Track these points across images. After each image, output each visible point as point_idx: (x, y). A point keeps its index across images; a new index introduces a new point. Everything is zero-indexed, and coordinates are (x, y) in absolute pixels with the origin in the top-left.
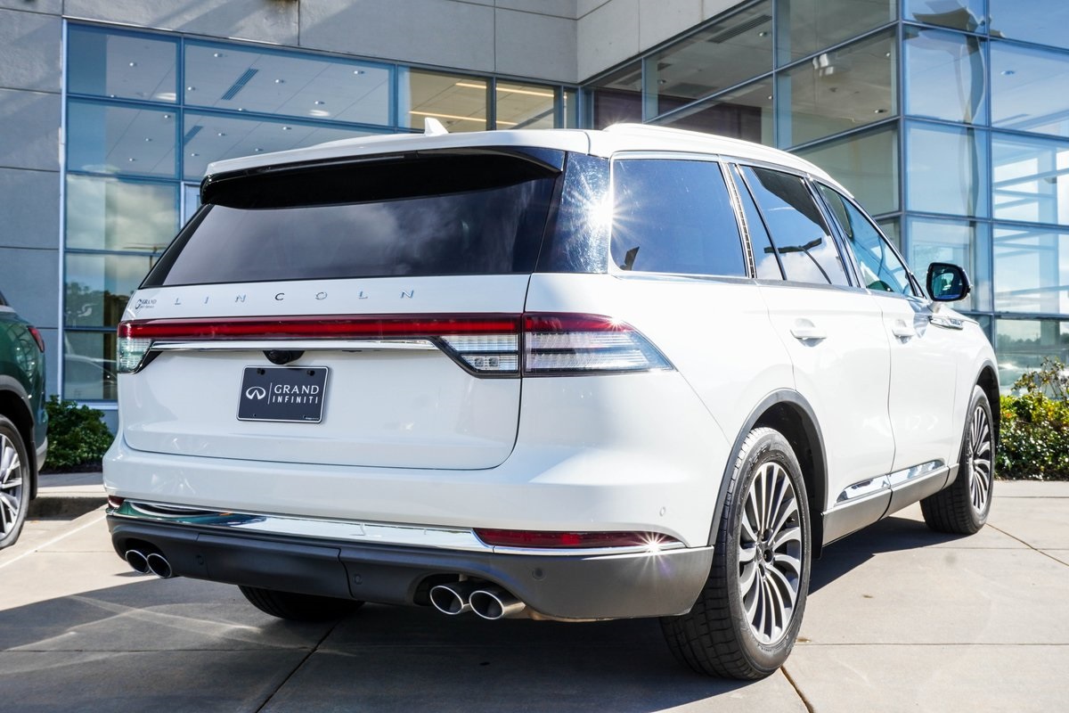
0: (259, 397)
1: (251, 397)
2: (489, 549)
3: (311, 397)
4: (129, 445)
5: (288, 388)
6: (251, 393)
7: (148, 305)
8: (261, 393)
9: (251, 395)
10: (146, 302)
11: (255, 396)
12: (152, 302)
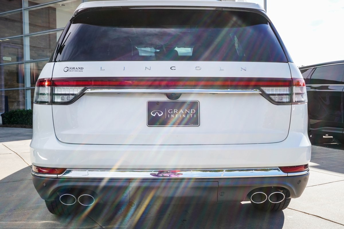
0: (159, 115)
1: (154, 115)
2: (285, 175)
3: (191, 115)
4: (62, 141)
5: (176, 111)
6: (154, 113)
7: (76, 70)
8: (160, 113)
9: (154, 114)
10: (74, 68)
11: (157, 114)
12: (80, 69)
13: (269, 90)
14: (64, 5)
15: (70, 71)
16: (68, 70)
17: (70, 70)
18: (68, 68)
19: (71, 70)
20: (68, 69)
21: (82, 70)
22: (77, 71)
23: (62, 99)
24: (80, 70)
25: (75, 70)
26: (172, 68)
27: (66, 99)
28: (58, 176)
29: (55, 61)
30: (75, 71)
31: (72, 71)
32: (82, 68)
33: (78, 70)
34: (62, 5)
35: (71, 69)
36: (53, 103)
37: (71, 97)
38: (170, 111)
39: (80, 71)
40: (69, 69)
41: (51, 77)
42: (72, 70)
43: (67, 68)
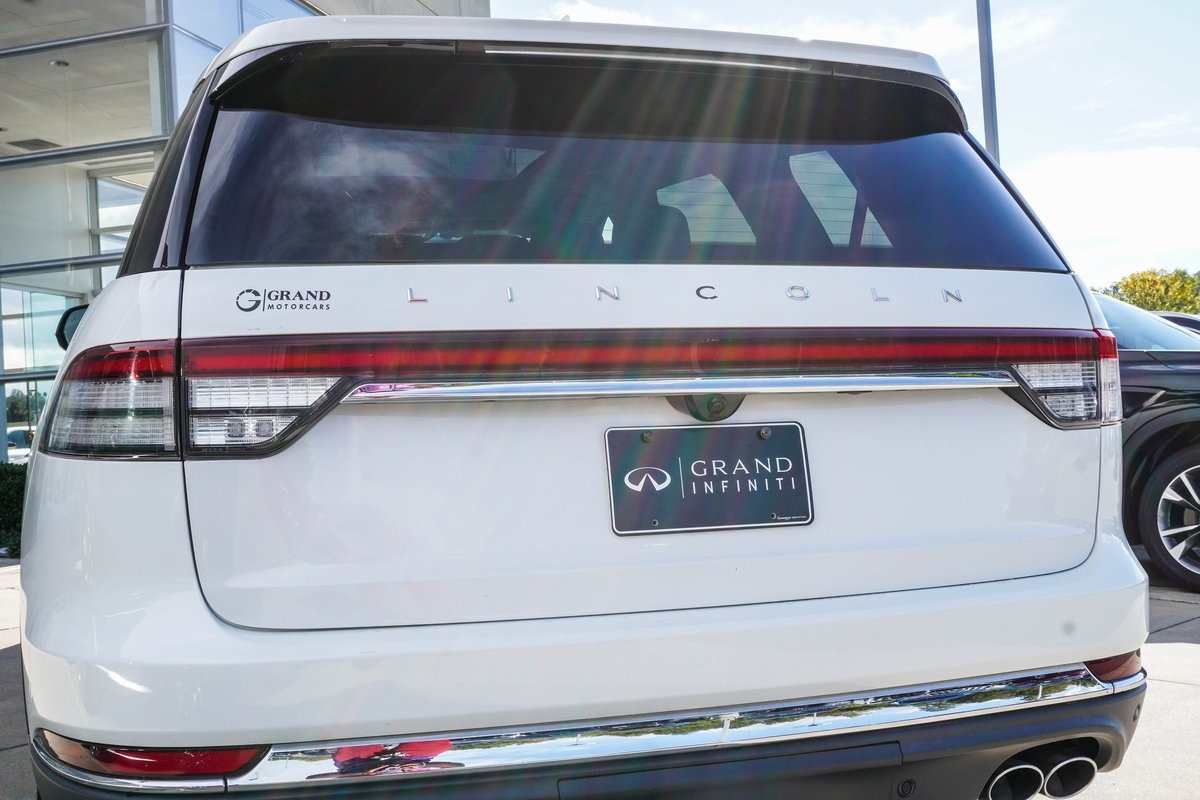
0: (658, 487)
1: (639, 488)
2: (1109, 690)
3: (780, 479)
4: (233, 621)
5: (721, 465)
6: (635, 480)
7: (298, 302)
8: (661, 479)
9: (637, 484)
10: (284, 295)
11: (648, 485)
12: (315, 297)
13: (1037, 376)
14: (67, 64)
15: (271, 307)
16: (258, 302)
17: (268, 301)
18: (256, 293)
19: (275, 303)
20: (258, 298)
21: (324, 303)
22: (301, 307)
23: (229, 430)
24: (318, 303)
25: (290, 303)
26: (702, 292)
27: (251, 432)
28: (230, 782)
29: (183, 266)
30: (294, 307)
31: (279, 307)
32: (325, 296)
33: (304, 303)
34: (59, 63)
35: (273, 297)
36: (185, 450)
37: (279, 425)
38: (699, 468)
39: (315, 307)
40: (261, 298)
41: (176, 336)
42: (279, 302)
43: (251, 296)
